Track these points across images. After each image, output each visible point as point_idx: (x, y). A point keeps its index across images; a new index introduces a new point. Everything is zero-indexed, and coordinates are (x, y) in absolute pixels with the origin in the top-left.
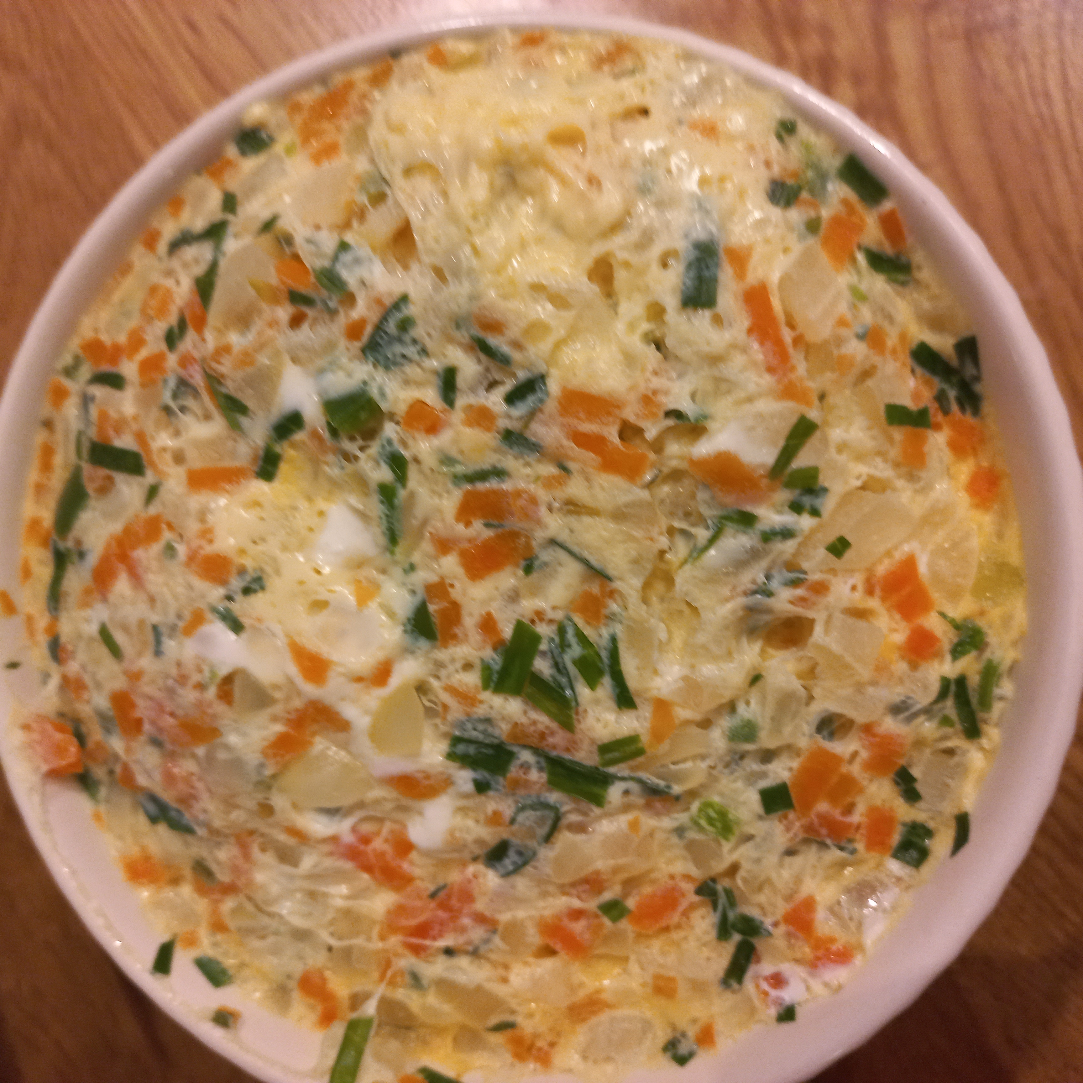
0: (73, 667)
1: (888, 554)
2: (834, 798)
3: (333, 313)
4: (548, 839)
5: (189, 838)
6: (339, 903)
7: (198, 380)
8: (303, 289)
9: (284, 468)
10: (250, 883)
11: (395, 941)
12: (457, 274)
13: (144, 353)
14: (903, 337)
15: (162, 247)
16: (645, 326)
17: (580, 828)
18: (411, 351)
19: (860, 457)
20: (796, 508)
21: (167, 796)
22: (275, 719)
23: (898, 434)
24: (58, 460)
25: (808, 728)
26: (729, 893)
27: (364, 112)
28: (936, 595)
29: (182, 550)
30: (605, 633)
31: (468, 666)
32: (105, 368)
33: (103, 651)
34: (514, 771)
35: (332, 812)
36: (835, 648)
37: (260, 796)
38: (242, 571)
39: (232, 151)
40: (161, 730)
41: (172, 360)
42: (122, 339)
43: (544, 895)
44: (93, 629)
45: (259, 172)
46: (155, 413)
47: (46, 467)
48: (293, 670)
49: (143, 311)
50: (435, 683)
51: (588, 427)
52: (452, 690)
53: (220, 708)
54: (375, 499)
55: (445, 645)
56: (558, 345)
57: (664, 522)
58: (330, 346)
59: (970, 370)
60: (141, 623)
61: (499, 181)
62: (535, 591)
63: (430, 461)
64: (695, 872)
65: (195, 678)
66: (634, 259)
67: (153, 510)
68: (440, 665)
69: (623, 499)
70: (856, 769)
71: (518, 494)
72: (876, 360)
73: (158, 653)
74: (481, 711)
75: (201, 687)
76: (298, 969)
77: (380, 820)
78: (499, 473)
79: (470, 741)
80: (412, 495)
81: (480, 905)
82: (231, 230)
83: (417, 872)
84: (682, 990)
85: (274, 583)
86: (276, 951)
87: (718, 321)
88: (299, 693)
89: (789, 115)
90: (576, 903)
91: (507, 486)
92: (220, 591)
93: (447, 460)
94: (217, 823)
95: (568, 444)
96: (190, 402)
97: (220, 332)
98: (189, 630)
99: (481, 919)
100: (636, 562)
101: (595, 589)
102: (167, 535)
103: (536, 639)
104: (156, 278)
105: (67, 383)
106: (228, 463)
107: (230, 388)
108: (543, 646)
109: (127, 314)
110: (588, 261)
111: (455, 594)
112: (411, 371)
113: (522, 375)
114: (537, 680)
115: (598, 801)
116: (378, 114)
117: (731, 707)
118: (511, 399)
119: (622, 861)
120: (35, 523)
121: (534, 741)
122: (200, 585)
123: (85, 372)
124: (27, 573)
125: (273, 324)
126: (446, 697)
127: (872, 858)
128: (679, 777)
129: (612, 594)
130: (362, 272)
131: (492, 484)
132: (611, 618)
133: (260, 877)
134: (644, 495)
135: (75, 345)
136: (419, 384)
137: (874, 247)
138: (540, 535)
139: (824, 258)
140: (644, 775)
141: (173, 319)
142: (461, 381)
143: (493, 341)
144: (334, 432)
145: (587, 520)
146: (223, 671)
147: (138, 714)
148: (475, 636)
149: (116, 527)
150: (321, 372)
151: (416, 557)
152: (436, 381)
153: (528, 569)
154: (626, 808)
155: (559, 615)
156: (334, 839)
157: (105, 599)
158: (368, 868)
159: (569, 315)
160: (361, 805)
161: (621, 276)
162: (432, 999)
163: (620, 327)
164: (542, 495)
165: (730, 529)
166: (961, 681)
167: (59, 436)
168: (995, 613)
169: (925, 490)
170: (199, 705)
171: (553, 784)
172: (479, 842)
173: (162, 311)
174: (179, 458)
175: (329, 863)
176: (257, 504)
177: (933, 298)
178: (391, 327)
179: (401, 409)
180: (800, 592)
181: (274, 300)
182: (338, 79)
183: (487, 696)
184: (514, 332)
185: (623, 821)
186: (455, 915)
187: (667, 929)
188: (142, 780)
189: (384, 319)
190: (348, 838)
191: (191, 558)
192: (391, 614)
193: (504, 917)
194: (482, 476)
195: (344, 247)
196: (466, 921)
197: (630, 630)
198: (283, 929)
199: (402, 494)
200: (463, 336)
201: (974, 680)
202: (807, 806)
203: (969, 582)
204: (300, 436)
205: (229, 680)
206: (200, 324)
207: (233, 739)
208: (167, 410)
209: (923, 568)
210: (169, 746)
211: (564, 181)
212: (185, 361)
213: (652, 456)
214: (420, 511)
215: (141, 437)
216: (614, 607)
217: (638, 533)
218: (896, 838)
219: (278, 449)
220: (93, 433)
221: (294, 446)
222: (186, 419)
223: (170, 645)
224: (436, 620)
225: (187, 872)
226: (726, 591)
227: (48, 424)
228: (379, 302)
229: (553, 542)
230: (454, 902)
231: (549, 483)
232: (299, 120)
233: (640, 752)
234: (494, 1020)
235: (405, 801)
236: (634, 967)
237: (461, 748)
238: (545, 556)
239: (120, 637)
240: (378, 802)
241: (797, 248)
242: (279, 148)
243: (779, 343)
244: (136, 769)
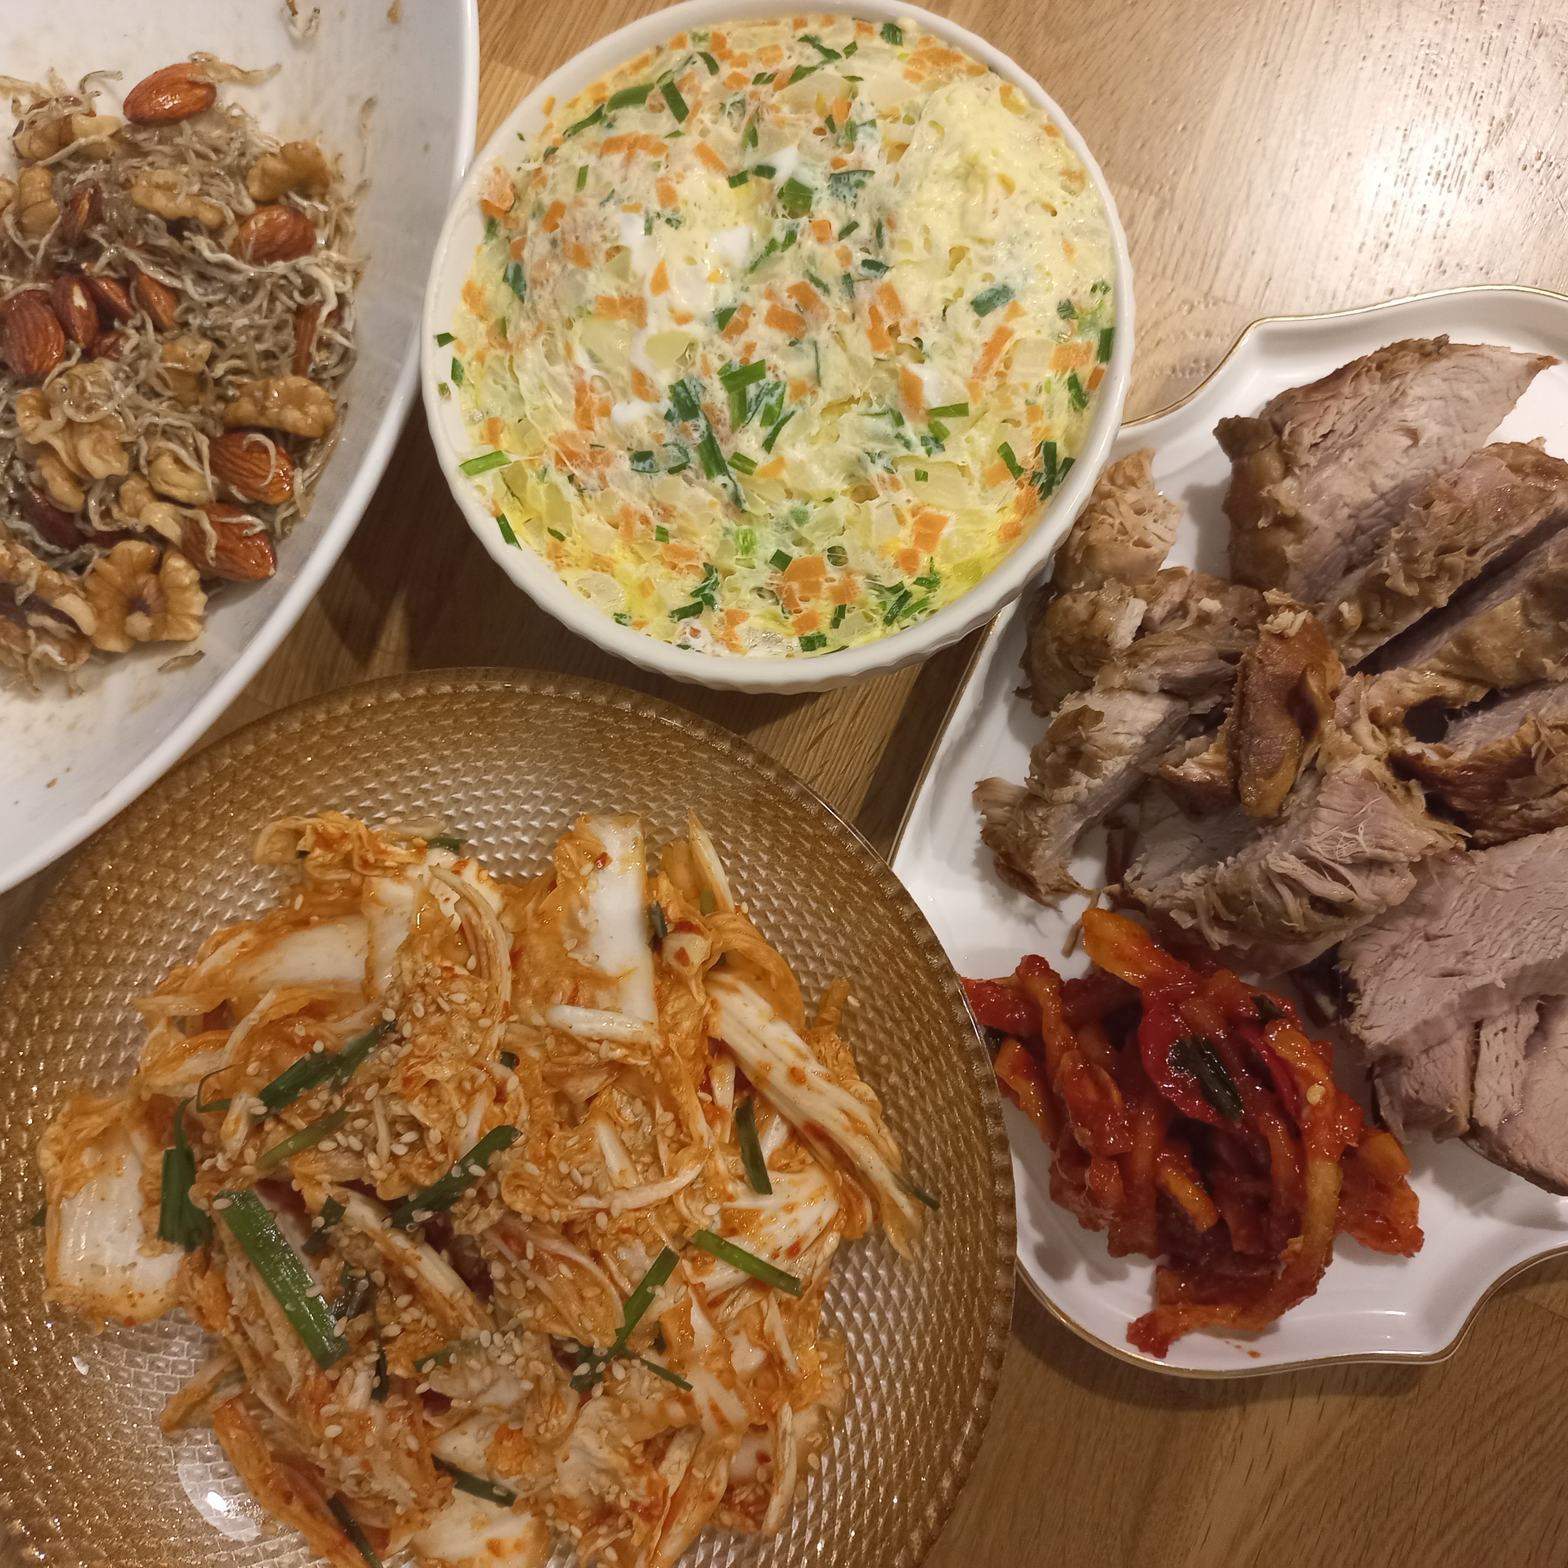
0: (549, 170)
1: (939, 508)
2: (806, 587)
3: (838, 146)
4: (672, 471)
5: (517, 302)
6: (550, 403)
7: (751, 109)
8: (836, 121)
9: (743, 187)
10: (520, 350)
11: (554, 447)
12: (903, 187)
13: (739, 70)
14: (1048, 429)
15: (801, 32)
16: (950, 296)
17: (689, 482)
18: (850, 199)
19: (973, 455)
20: (924, 441)
21: (528, 273)
22: (618, 289)
23: (998, 460)
24: (646, 71)
25: (827, 545)
26: (716, 583)
27: (950, 78)
28: (939, 549)
29: (662, 171)
30: (793, 407)
31: (721, 357)
32: (714, 56)
33: (573, 179)
34: (690, 423)
35: (594, 358)
36: (874, 517)
37: (574, 315)
38: (676, 211)
39: (878, 27)
40: (564, 240)
41: (749, 88)
42: (737, 52)
43: (641, 496)
44: (580, 164)
45: (878, 50)
46: (716, 102)
47: (636, 68)
48: (650, 274)
49: (761, 51)
50: (700, 349)
51: (881, 309)
52: (704, 358)
53: (602, 257)
54: (765, 243)
55: (723, 337)
56: (908, 262)
57: (867, 387)
58: (820, 157)
59: (1059, 477)
60: (609, 184)
61: (962, 170)
62: (785, 357)
63: (804, 252)
64: (713, 554)
65: (607, 232)
66: (975, 263)
67: (667, 142)
68: (711, 343)
69: (861, 354)
70: (826, 585)
71: (824, 306)
72: (1024, 422)
73: (602, 204)
74: (706, 381)
75: (605, 239)
76: (496, 412)
77: (608, 387)
78: (826, 290)
79: (687, 390)
80: (782, 258)
81: (609, 472)
82: (838, 62)
83: (597, 428)
84: (652, 598)
85: (683, 229)
86: (495, 396)
87: (977, 324)
88: (641, 289)
89: (1110, 283)
90: (650, 514)
91: (824, 299)
92: (658, 208)
93: (812, 259)
94: (541, 307)
95: (867, 307)
96: (736, 115)
97: (783, 100)
98: (627, 209)
99: (602, 478)
100: (838, 389)
101: (809, 385)
102: (662, 158)
103: (763, 376)
104: (782, 44)
105: (689, 43)
106: (722, 158)
107: (761, 128)
108: (762, 382)
109: (751, 44)
110: (958, 243)
111: (752, 320)
112: (841, 207)
113: (881, 258)
114: (743, 395)
115: (710, 475)
116: (951, 87)
117: (807, 498)
118: (866, 263)
119: (691, 514)
120: (602, 87)
121: (712, 419)
122: (654, 195)
123: (704, 47)
124: (573, 105)
125: (808, 121)
126: (698, 359)
127: (792, 630)
128: (754, 504)
129: (814, 393)
130: (868, 143)
131: (818, 291)
132: (802, 403)
133: (528, 352)
134: (872, 362)
135: (713, 28)
136: (838, 217)
137: (1080, 379)
138: (812, 334)
139: (1052, 354)
140: (740, 487)
141: (769, 71)
142: (854, 233)
143: (885, 231)
144: (781, 195)
145: (838, 349)
146: (621, 243)
147: (559, 221)
148: (740, 347)
149: (643, 132)
150: (805, 164)
151: (753, 287)
152: (845, 223)
153: (792, 344)
154: (717, 494)
155: (783, 378)
156: (581, 371)
157: (601, 156)
158: (579, 402)
159: (926, 255)
160: (608, 371)
161: (963, 264)
162: (542, 488)
163: (939, 283)
164: (833, 318)
165: (888, 418)
166: (907, 595)
167: (658, 61)
168: (952, 583)
169: (985, 500)
170: (595, 245)
171: (699, 448)
172: (640, 442)
173: (768, 62)
174: (704, 133)
175: (567, 380)
176: (714, 190)
177: (1080, 428)
178: (853, 179)
179: (819, 217)
180: (886, 475)
181: (820, 113)
182: (958, 50)
183: (716, 377)
184: (897, 236)
185: (709, 498)
186: (593, 463)
187: (674, 567)
188: (526, 253)
189: (854, 172)
190: (587, 378)
191: (662, 180)
192: (716, 298)
193: (613, 488)
194: (818, 283)
195: (873, 123)
196: (594, 472)
197: (804, 416)
198: (511, 389)
199: (778, 253)
200: (877, 215)
201: (913, 601)
202: (790, 578)
203: (958, 560)
204: (764, 180)
205: (618, 249)
206: (780, 87)
207: (591, 276)
208: (723, 106)
209: (946, 531)
210: (558, 250)
211: (984, 200)
212: (754, 95)
213: (892, 348)
214: (777, 269)
215: (698, 105)
216: (808, 399)
217: (852, 376)
218: (809, 634)
219: (750, 177)
220: (677, 79)
221: (758, 183)
222: (726, 120)
223: (611, 206)
224: (732, 321)
225: (492, 320)
226: (858, 441)
227: (659, 50)
228: (860, 162)
229: (815, 344)
230: (599, 458)
231: (841, 317)
232: (921, 48)
233: (750, 473)
234: (557, 528)
235: (630, 391)
236: (643, 567)
237: (680, 389)
238: (806, 346)
239: (590, 179)
240: (618, 376)
241: (1044, 336)
242: (899, 50)
243: (991, 361)
244: (529, 244)
